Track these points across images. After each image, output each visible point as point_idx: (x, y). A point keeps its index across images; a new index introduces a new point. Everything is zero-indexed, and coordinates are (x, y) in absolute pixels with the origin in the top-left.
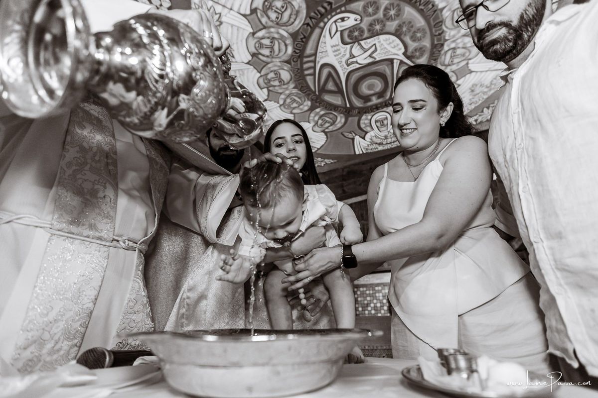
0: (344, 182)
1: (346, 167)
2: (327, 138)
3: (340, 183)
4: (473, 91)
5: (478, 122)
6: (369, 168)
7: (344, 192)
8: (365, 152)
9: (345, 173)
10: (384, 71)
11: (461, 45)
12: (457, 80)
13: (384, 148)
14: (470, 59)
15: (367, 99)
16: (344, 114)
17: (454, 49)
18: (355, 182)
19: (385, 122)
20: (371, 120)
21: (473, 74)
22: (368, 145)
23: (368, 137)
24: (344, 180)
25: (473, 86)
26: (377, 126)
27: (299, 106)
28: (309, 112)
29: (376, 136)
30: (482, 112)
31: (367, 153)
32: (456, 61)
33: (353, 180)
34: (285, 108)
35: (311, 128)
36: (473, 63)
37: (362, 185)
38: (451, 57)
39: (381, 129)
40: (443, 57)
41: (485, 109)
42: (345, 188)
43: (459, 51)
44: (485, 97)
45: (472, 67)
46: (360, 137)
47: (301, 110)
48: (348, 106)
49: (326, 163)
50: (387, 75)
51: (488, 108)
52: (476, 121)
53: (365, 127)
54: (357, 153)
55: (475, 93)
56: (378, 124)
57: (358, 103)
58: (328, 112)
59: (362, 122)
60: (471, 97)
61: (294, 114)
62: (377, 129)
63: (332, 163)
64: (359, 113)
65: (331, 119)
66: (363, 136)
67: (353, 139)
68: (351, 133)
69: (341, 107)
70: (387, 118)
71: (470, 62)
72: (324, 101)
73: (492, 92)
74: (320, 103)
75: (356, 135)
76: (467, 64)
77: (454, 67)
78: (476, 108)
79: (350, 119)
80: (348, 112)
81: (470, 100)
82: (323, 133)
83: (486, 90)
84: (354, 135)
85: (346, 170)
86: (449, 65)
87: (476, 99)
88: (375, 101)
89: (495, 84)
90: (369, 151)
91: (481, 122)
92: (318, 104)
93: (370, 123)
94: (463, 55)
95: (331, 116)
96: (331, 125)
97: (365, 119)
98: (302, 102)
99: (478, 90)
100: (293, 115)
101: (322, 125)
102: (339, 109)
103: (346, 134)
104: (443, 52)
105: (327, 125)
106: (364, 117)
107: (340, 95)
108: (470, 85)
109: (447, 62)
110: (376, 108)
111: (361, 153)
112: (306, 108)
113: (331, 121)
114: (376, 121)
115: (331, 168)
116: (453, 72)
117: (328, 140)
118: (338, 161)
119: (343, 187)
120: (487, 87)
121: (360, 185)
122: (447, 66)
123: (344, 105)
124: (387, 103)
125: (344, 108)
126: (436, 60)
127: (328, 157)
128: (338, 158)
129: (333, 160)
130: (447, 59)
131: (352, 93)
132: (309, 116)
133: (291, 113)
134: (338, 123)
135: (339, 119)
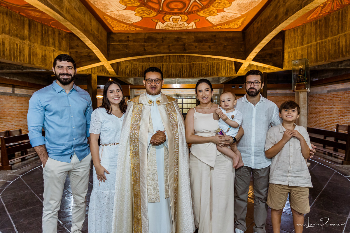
0: (145, 44)
1: (146, 33)
2: (142, 19)
3: (143, 43)
4: (222, 18)
5: (221, 28)
6: (161, 37)
7: (145, 50)
8: (161, 29)
9: (146, 37)
10: (186, 2)
11: (223, 2)
12: (218, 12)
13: (173, 29)
14: (225, 7)
15: (173, 9)
16: (157, 12)
17: (220, 3)
18: (152, 45)
19: (178, 20)
20: (170, 17)
21: (225, 12)
22: (164, 27)
23: (166, 24)
24: (145, 42)
25: (223, 16)
26: (173, 20)
27: (132, 3)
28: (137, 7)
29: (170, 24)
30: (224, 25)
31: (162, 29)
32: (219, 6)
33: (151, 43)
34: (122, 2)
35: (134, 14)
36: (226, 9)
37: (156, 48)
38: (218, 5)
39: (174, 22)
40: (214, 4)
41: (225, 25)
42: (146, 48)
43: (221, 4)
44: (227, 21)
45: (224, 10)
46: (161, 22)
47: (132, 5)
48: (161, 9)
49: (136, 30)
50: (186, 4)
51: (227, 24)
52: (220, 28)
53: (166, 19)
54: (157, 28)
55: (223, 18)
56: (174, 20)
57: (166, 9)
58: (148, 9)
59: (165, 17)
60: (221, 19)
61: (127, 6)
62: (172, 22)
63: (139, 30)
64: (165, 13)
65: (148, 12)
66: (163, 23)
67: (157, 23)
68: (157, 20)
69: (156, 9)
70: (179, 18)
71: (225, 8)
72: (148, 5)
73: (230, 20)
74: (145, 5)
75: (160, 21)
76: (224, 9)
77: (218, 8)
78: (222, 23)
79: (159, 15)
80: (159, 12)
81: (220, 20)
82: (140, 17)
83: (228, 19)
84: (158, 21)
85: (147, 35)
86: (216, 7)
87: (223, 20)
88: (176, 11)
89: (232, 18)
90: (164, 29)
91: (222, 28)
92: (144, 5)
93: (170, 19)
94: (223, 5)
95: (149, 11)
96: (147, 15)
97: (167, 17)
98: (135, 2)
99: (225, 18)
100: (126, 6)
101: (141, 14)
102: (155, 10)
103: (154, 20)
104: (214, 3)
105: (145, 14)
106: (167, 16)
107: (158, 5)
108: (222, 16)
109: (215, 6)
110: (176, 14)
111: (159, 28)
112: (136, 5)
113: (148, 13)
114: (173, 18)
115: (137, 32)
116: (217, 10)
117: (143, 20)
118: (143, 30)
119: (144, 46)
120: (229, 18)
121: (155, 48)
122: (214, 7)
123: (159, 9)
124: (182, 13)
125: (158, 10)
126: (211, 4)
127: (138, 27)
128: (144, 29)
129: (141, 29)
130: (216, 5)
131: (166, 5)
132: (136, 9)
133: (125, 5)
134: (152, 15)
135: (153, 13)
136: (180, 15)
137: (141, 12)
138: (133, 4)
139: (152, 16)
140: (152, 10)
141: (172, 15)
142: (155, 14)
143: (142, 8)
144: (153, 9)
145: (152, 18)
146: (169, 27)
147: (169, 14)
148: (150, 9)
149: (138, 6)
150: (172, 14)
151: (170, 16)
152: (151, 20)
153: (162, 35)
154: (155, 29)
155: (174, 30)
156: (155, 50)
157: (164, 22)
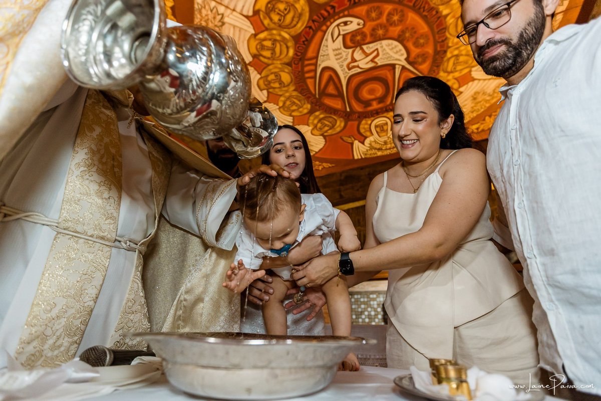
0: (342, 187)
1: (343, 172)
2: (326, 141)
3: (338, 188)
4: (475, 99)
8: (363, 157)
9: (343, 178)
10: (386, 76)
12: (460, 87)
13: (383, 154)
14: (473, 67)
15: (367, 103)
16: (343, 118)
17: (457, 56)
18: (352, 188)
19: (385, 127)
20: (370, 125)
21: (476, 82)
22: (367, 150)
23: (367, 142)
24: (342, 185)
25: (475, 94)
26: (377, 132)
27: (298, 109)
29: (375, 141)
30: (484, 120)
31: (365, 158)
32: (459, 68)
33: (350, 185)
34: (284, 110)
35: (310, 132)
36: (474, 72)
37: (360, 190)
38: (454, 64)
39: (381, 135)
40: (446, 64)
41: (487, 118)
42: (342, 193)
43: (462, 59)
44: (488, 105)
45: (474, 75)
46: (360, 142)
47: (301, 112)
48: (348, 110)
49: (324, 167)
50: (388, 80)
51: (490, 116)
52: (477, 129)
53: (364, 132)
54: (356, 157)
55: (477, 100)
56: (378, 129)
57: (358, 108)
58: (327, 115)
59: (361, 126)
60: (473, 105)
61: (293, 117)
62: (377, 135)
63: (330, 167)
64: (359, 117)
65: (331, 123)
66: (362, 140)
67: (352, 144)
68: (350, 137)
70: (387, 124)
71: (473, 69)
72: (324, 104)
73: (495, 100)
74: (320, 107)
75: (355, 139)
76: (470, 71)
77: (457, 75)
78: (478, 116)
79: (349, 123)
80: (347, 116)
81: (472, 107)
82: (321, 137)
83: (488, 98)
84: (353, 139)
85: (344, 175)
86: (452, 72)
87: (478, 107)
88: (375, 106)
90: (368, 156)
91: (483, 130)
92: (317, 107)
93: (370, 128)
94: (466, 62)
95: (331, 120)
96: (330, 129)
98: (301, 104)
99: (480, 98)
101: (321, 129)
102: (339, 113)
103: (345, 138)
104: (445, 59)
105: (326, 128)
106: (364, 122)
107: (340, 99)
108: (472, 93)
109: (449, 69)
110: (377, 113)
111: (360, 157)
112: (306, 111)
113: (331, 125)
114: (376, 127)
115: (329, 172)
116: (456, 79)
117: (327, 144)
118: (336, 166)
119: (340, 191)
120: (490, 95)
121: (358, 190)
122: (449, 73)
123: (344, 110)
124: (388, 108)
125: (343, 112)
126: (438, 66)
127: (326, 161)
128: (336, 162)
129: (331, 164)
130: (450, 66)
131: (353, 97)
132: (309, 119)
133: (291, 115)
134: (338, 127)
135: (338, 123)
136: (385, 115)
137: (319, 125)
138: (301, 110)
139: (338, 129)
140: (335, 114)
141: (372, 118)
142: (343, 124)
143: (317, 113)
144: (335, 111)
145: (340, 135)
146: (376, 149)
147: (365, 117)
148: (331, 114)
149: (311, 112)
150: (372, 116)
151: (369, 122)
152: (341, 141)
153: (368, 170)
155: (387, 156)
156: (358, 194)
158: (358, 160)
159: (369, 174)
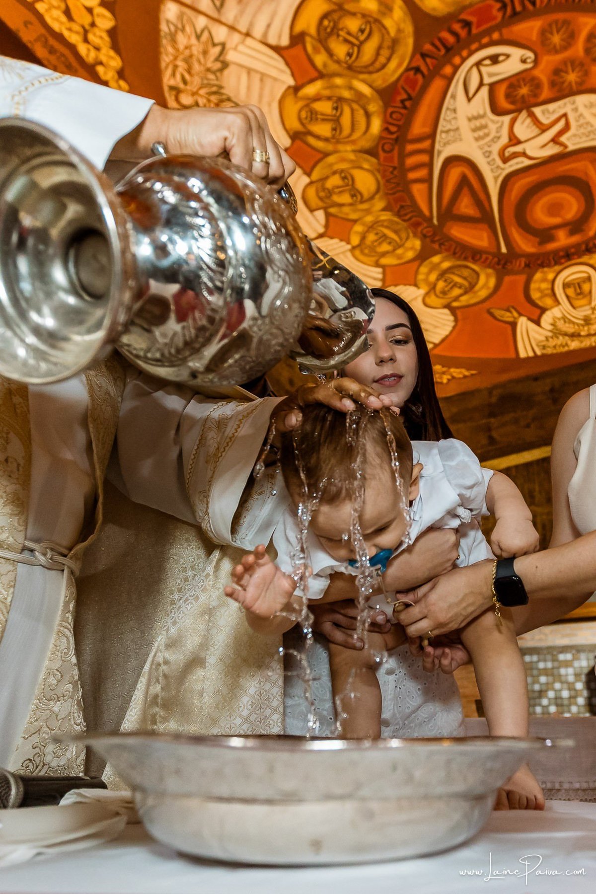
0: (492, 420)
1: (495, 387)
2: (456, 320)
3: (484, 421)
6: (547, 388)
7: (492, 440)
8: (539, 353)
9: (494, 400)
10: (586, 174)
13: (583, 345)
15: (545, 235)
16: (493, 268)
18: (516, 421)
19: (586, 287)
20: (553, 282)
22: (547, 338)
23: (546, 319)
24: (492, 415)
26: (568, 297)
27: (394, 250)
28: (416, 263)
29: (564, 318)
31: (543, 356)
33: (512, 415)
34: (362, 252)
35: (420, 300)
37: (532, 426)
39: (577, 303)
42: (495, 434)
46: (530, 319)
47: (400, 257)
48: (504, 250)
49: (453, 377)
50: (591, 184)
53: (540, 298)
54: (523, 354)
56: (570, 292)
57: (526, 245)
58: (457, 263)
59: (533, 286)
61: (383, 267)
62: (568, 303)
63: (465, 377)
64: (527, 265)
65: (465, 278)
66: (535, 317)
67: (514, 325)
68: (508, 310)
69: (486, 252)
70: (589, 280)
72: (450, 239)
74: (440, 245)
75: (520, 315)
79: (507, 279)
82: (446, 311)
84: (515, 314)
85: (496, 393)
88: (563, 240)
90: (549, 351)
92: (436, 246)
93: (553, 289)
95: (466, 273)
96: (466, 293)
97: (540, 281)
98: (401, 239)
100: (380, 270)
101: (444, 293)
102: (484, 256)
103: (498, 313)
105: (456, 292)
106: (538, 276)
107: (485, 226)
110: (567, 256)
111: (531, 354)
112: (410, 255)
113: (466, 283)
114: (566, 286)
115: (463, 388)
117: (460, 323)
118: (479, 373)
119: (489, 429)
121: (528, 426)
123: (495, 251)
124: (591, 244)
125: (494, 255)
127: (457, 363)
128: (480, 366)
129: (468, 369)
131: (514, 221)
132: (417, 273)
133: (377, 265)
134: (482, 288)
135: (482, 279)
136: (585, 259)
137: (441, 284)
138: (400, 251)
139: (483, 294)
140: (474, 260)
141: (557, 268)
142: (492, 282)
143: (436, 259)
144: (475, 254)
145: (487, 305)
146: (566, 334)
147: (542, 266)
148: (466, 259)
149: (422, 257)
150: (556, 263)
151: (551, 276)
152: (490, 318)
153: (548, 381)
154: (519, 362)
155: (592, 349)
156: (530, 435)
157: (536, 315)
158: (528, 359)
159: (552, 390)
